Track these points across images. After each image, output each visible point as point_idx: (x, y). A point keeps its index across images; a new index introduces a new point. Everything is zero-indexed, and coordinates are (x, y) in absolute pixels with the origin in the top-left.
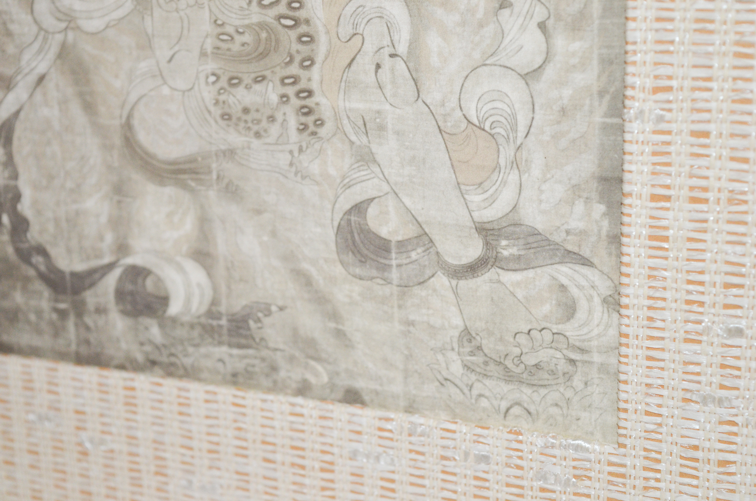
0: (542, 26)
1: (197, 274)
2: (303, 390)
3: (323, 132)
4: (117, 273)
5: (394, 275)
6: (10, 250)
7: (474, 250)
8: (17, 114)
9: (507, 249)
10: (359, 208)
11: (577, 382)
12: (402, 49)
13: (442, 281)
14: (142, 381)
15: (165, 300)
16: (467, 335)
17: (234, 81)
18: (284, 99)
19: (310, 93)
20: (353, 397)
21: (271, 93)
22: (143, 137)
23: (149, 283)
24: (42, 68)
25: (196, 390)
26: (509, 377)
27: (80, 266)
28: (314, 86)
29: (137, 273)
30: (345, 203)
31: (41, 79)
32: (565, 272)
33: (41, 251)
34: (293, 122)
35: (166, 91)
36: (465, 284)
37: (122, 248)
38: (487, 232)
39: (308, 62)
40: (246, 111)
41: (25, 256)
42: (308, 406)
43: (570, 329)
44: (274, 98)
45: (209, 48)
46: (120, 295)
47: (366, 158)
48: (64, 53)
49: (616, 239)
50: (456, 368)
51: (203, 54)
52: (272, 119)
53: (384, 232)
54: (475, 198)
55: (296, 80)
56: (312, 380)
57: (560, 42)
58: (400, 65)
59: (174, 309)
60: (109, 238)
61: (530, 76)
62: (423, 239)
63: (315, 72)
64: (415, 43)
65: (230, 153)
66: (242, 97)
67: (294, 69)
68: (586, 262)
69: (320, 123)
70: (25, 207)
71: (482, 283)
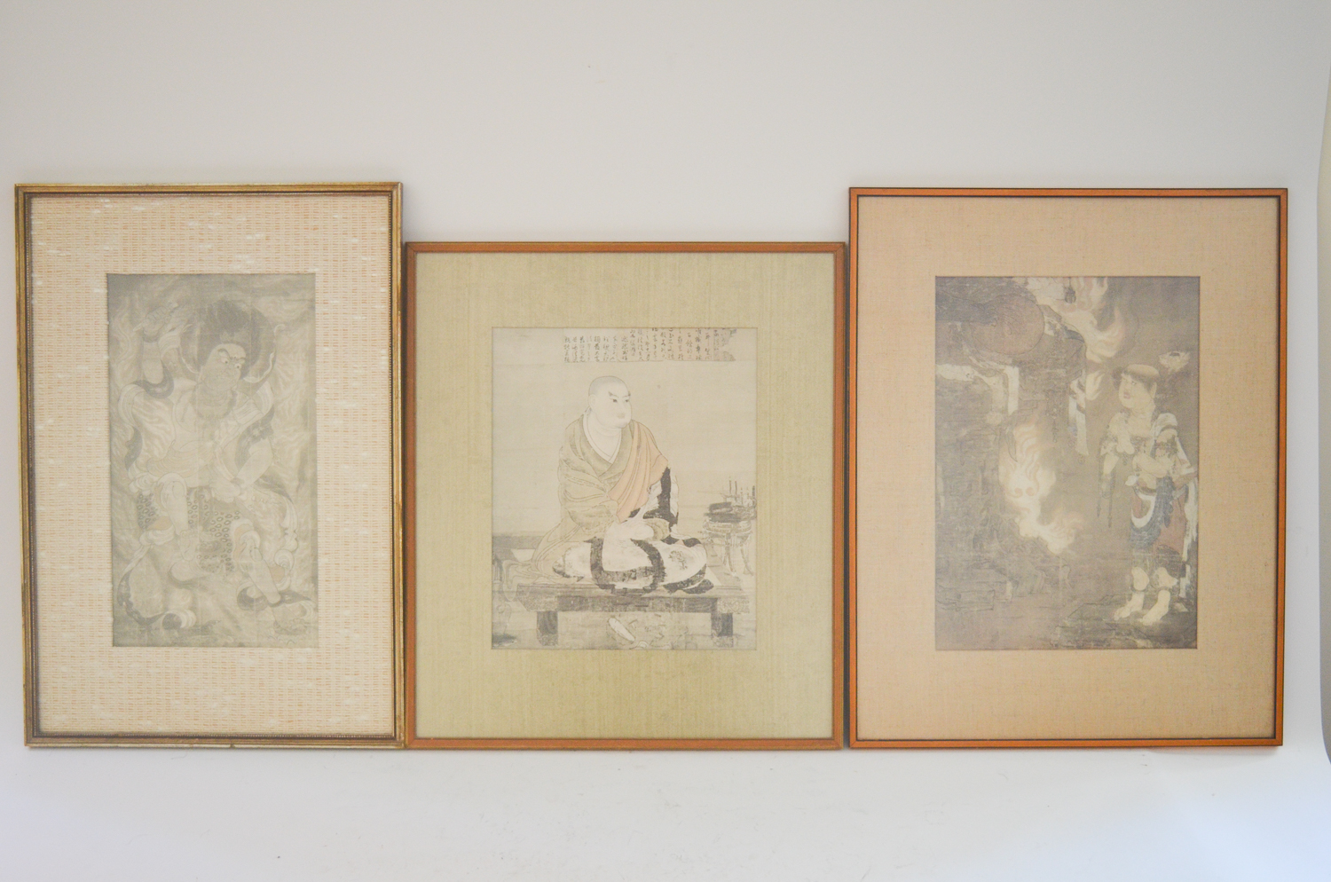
0: (296, 539)
1: (191, 614)
2: (226, 645)
3: (234, 570)
4: (164, 616)
5: (255, 608)
6: (125, 613)
7: (278, 599)
8: (131, 571)
9: (287, 598)
10: (244, 590)
11: (307, 632)
12: (258, 546)
13: (269, 608)
14: (173, 650)
15: (180, 623)
16: (276, 623)
17: (206, 557)
18: (222, 561)
19: (230, 559)
20: (241, 645)
21: (218, 560)
22: (175, 575)
23: (175, 618)
24: (141, 556)
25: (190, 650)
26: (288, 633)
27: (151, 616)
28: (232, 557)
29: (171, 616)
30: (240, 589)
31: (141, 560)
32: (303, 603)
33: (137, 612)
34: (224, 567)
35: (183, 561)
36: (275, 609)
37: (166, 609)
38: (282, 594)
39: (230, 551)
40: (210, 565)
41: (130, 614)
42: (226, 649)
43: (305, 618)
44: (219, 561)
45: (198, 547)
46: (164, 623)
47: (247, 576)
48: (149, 552)
49: (316, 593)
50: (273, 633)
51: (196, 550)
52: (218, 567)
53: (252, 596)
54: (278, 585)
55: (226, 556)
56: (228, 641)
57: (301, 543)
58: (257, 550)
59: (183, 626)
60: (161, 606)
61: (293, 552)
62: (263, 597)
63: (232, 554)
64: (261, 545)
65: (204, 578)
66: (209, 561)
67: (226, 553)
68: (308, 599)
69: (233, 567)
70: (132, 599)
71: (280, 608)
